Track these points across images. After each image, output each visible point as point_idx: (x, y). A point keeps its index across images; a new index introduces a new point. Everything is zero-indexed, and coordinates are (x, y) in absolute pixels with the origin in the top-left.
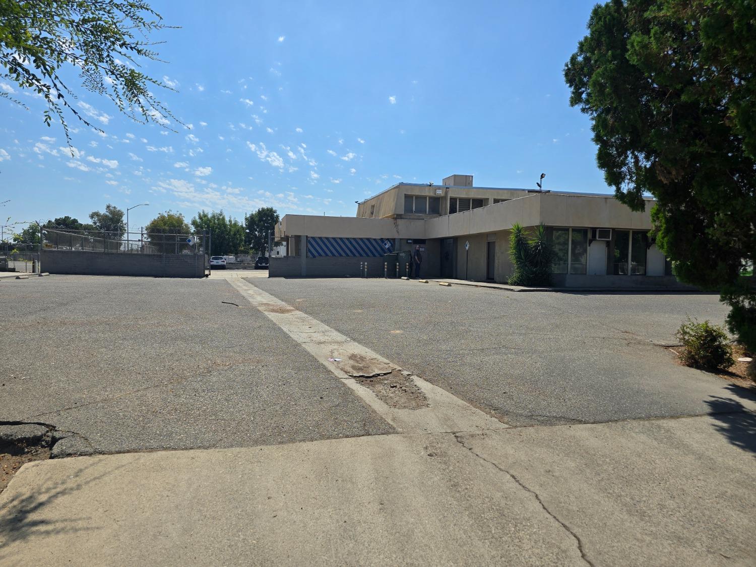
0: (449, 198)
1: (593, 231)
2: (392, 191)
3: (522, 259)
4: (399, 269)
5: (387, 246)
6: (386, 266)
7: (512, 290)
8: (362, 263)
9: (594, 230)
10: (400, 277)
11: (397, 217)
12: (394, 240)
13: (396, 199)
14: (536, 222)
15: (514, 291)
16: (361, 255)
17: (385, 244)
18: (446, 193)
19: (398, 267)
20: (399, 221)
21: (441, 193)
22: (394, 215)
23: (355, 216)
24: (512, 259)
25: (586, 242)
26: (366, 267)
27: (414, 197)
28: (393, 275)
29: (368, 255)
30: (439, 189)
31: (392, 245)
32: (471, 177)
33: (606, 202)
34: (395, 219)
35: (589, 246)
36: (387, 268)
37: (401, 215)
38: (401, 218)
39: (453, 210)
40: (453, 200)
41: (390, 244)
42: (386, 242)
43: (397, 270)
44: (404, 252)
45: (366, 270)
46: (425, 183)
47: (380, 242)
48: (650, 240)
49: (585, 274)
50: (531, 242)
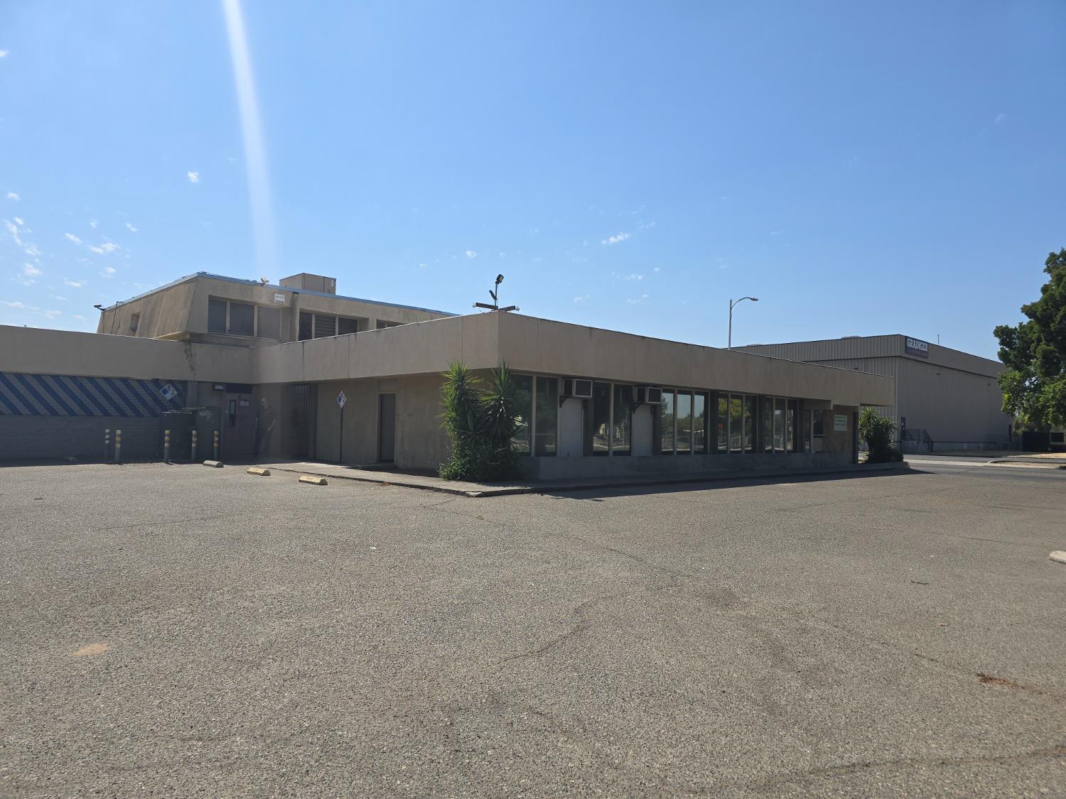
0: (298, 311)
1: (566, 382)
2: (182, 286)
3: (470, 431)
4: (196, 442)
5: (168, 396)
6: (166, 438)
7: (463, 494)
8: (107, 431)
9: (568, 380)
10: (199, 460)
11: (191, 339)
12: (184, 383)
13: (189, 304)
14: (491, 361)
15: (469, 496)
16: (106, 413)
17: (165, 392)
18: (293, 302)
19: (194, 439)
20: (197, 348)
21: (283, 300)
22: (186, 333)
23: (95, 331)
24: (449, 430)
25: (556, 401)
26: (118, 439)
27: (228, 304)
28: (183, 455)
29: (123, 414)
30: (281, 293)
31: (180, 394)
32: (332, 281)
34: (188, 342)
35: (561, 406)
36: (169, 442)
37: (202, 335)
38: (200, 342)
39: (305, 335)
40: (306, 317)
41: (176, 393)
42: (166, 387)
43: (193, 445)
44: (209, 408)
45: (118, 446)
46: (251, 280)
47: (152, 387)
48: (636, 399)
49: (554, 454)
50: (484, 399)
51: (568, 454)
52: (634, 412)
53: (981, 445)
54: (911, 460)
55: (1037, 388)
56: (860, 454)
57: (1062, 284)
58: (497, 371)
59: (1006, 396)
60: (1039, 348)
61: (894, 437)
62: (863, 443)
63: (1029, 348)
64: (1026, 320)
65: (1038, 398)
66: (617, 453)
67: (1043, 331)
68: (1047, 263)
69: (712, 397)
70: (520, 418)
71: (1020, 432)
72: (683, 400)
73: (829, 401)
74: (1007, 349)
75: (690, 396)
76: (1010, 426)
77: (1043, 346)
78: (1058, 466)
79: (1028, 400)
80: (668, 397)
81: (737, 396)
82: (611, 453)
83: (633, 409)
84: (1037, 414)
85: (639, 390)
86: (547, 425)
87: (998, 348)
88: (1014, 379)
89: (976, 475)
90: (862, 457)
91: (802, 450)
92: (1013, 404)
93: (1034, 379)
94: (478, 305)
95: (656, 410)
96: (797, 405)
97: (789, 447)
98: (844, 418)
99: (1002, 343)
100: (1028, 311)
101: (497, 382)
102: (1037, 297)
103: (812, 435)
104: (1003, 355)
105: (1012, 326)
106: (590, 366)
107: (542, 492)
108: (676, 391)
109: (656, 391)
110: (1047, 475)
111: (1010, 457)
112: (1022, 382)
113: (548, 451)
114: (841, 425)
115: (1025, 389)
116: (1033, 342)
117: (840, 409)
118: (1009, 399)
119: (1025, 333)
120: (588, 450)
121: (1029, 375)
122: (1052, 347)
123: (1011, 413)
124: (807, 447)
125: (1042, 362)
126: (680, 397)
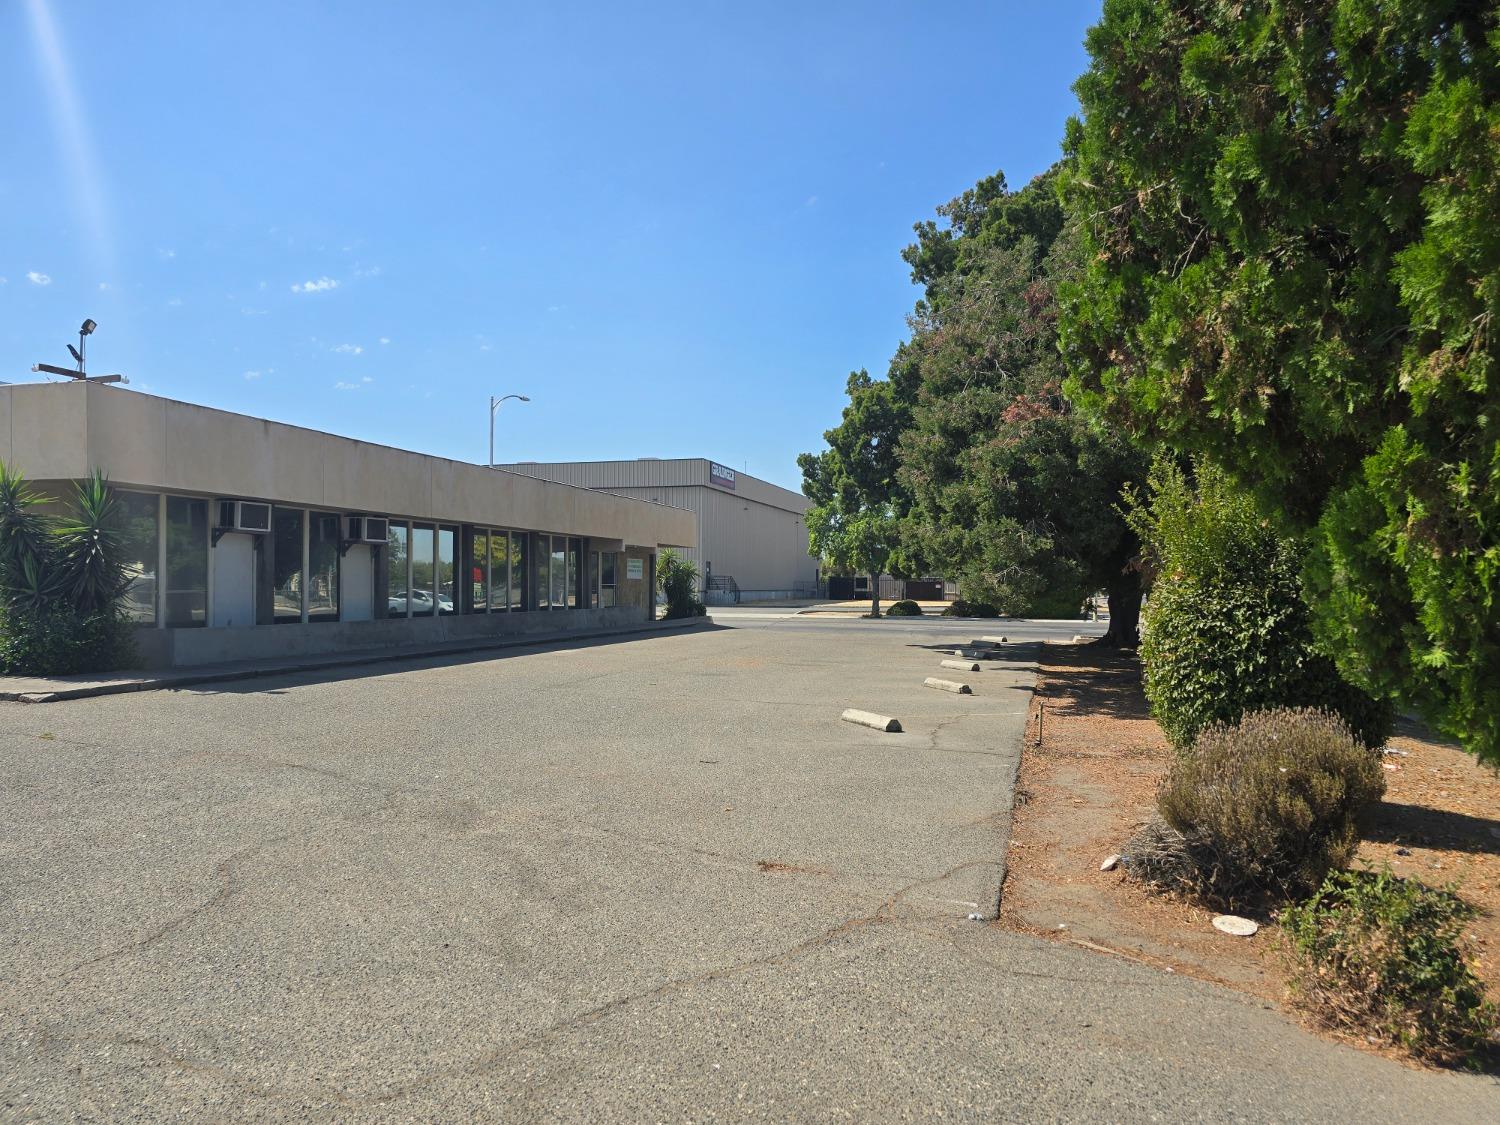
1: (224, 506)
9: (227, 504)
14: (73, 466)
15: (28, 701)
25: (206, 537)
33: (266, 431)
35: (214, 546)
48: (346, 535)
49: (203, 624)
50: (58, 531)
51: (229, 623)
52: (344, 555)
53: (789, 594)
54: (715, 614)
55: (842, 528)
56: (658, 609)
57: (862, 408)
58: (86, 485)
59: (813, 536)
60: (840, 480)
61: (697, 586)
62: (661, 595)
63: (831, 480)
64: (828, 448)
65: (842, 539)
66: (314, 618)
67: (844, 462)
68: (849, 383)
69: (465, 534)
70: (139, 566)
71: (826, 577)
72: (422, 538)
73: (620, 541)
74: (810, 481)
75: (430, 532)
76: (817, 570)
77: (844, 479)
78: (861, 614)
79: (833, 541)
80: (400, 532)
81: (500, 532)
82: (306, 620)
83: (342, 550)
84: (841, 556)
85: (352, 521)
86: (189, 578)
87: (801, 480)
88: (820, 517)
89: (782, 628)
90: (660, 612)
91: (588, 606)
92: (819, 544)
93: (839, 516)
94: (43, 368)
95: (379, 553)
96: (580, 546)
97: (572, 602)
98: (639, 563)
99: (806, 473)
100: (831, 438)
101: (87, 504)
102: (838, 422)
103: (600, 584)
104: (807, 488)
105: (814, 455)
106: (267, 483)
107: (176, 686)
108: (411, 524)
109: (379, 524)
110: (849, 626)
111: (816, 607)
112: (827, 520)
113: (194, 618)
114: (635, 571)
115: (830, 528)
116: (835, 474)
117: (635, 551)
118: (815, 540)
119: (827, 463)
120: (265, 615)
121: (833, 512)
122: (851, 481)
123: (817, 555)
124: (594, 602)
125: (843, 498)
126: (417, 534)
